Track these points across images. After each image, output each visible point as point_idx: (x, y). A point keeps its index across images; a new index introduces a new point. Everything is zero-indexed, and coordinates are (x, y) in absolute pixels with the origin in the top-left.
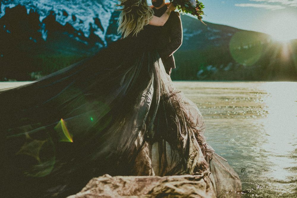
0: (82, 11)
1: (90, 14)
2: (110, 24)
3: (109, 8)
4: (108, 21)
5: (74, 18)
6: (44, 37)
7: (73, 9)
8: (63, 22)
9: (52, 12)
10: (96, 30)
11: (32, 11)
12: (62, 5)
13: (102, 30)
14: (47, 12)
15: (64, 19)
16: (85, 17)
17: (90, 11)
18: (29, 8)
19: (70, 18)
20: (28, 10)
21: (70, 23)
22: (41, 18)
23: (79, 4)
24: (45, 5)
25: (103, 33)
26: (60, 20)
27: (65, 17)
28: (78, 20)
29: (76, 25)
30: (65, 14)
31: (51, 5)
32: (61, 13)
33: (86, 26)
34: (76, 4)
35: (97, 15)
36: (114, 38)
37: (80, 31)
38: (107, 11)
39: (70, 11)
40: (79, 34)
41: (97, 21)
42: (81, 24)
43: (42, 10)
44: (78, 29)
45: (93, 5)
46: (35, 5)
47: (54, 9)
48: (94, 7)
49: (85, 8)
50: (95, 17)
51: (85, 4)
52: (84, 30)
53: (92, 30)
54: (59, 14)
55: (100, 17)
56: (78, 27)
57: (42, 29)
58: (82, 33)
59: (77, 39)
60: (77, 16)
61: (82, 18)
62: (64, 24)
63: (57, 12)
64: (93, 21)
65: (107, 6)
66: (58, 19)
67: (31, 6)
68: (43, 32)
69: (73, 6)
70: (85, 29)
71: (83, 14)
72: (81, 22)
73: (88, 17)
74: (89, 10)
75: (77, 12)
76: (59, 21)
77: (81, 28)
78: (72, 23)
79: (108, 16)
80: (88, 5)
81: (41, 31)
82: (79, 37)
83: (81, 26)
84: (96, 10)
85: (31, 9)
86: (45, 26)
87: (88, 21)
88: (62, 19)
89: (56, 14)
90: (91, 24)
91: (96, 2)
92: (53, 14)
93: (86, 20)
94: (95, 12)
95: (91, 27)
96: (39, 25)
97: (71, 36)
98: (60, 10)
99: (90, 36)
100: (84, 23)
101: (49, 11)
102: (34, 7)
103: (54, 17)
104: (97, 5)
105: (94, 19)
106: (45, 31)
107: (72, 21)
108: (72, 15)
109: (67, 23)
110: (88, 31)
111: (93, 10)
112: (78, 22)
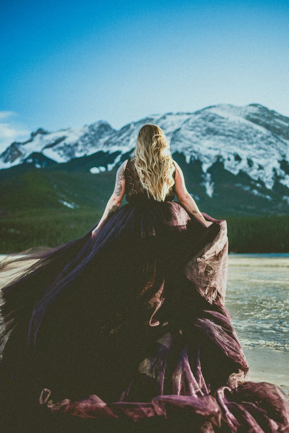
0: (262, 152)
1: (273, 155)
5: (250, 163)
6: (210, 192)
7: (249, 150)
8: (234, 169)
9: (219, 157)
10: (283, 178)
11: (193, 159)
12: (232, 147)
14: (213, 158)
15: (236, 165)
16: (267, 161)
17: (273, 150)
18: (188, 155)
19: (244, 164)
20: (188, 158)
21: (245, 170)
22: (205, 167)
23: (257, 142)
24: (210, 148)
26: (230, 168)
27: (237, 162)
28: (256, 166)
29: (253, 173)
30: (238, 158)
31: (218, 147)
32: (232, 158)
33: (269, 173)
34: (252, 143)
35: (284, 156)
37: (260, 181)
39: (244, 155)
40: (258, 185)
41: (284, 165)
42: (260, 171)
43: (206, 156)
44: (256, 179)
45: (277, 141)
46: (196, 149)
47: (223, 154)
48: (279, 144)
49: (266, 147)
50: (281, 159)
51: (265, 142)
52: (265, 180)
53: (277, 178)
54: (229, 159)
55: (288, 159)
56: (256, 175)
57: (205, 181)
58: (263, 183)
59: (255, 192)
60: (254, 160)
61: (262, 162)
62: (236, 173)
63: (225, 157)
64: (277, 166)
66: (228, 167)
67: (191, 152)
68: (207, 185)
69: (249, 147)
70: (267, 177)
71: (263, 156)
72: (261, 168)
73: (271, 160)
74: (272, 149)
75: (254, 154)
76: (228, 169)
77: (261, 176)
78: (248, 170)
80: (270, 143)
81: (204, 184)
82: (257, 188)
83: (261, 173)
84: (281, 149)
85: (192, 156)
86: (211, 177)
87: (271, 166)
88: (233, 166)
89: (224, 160)
90: (274, 170)
91: (281, 137)
92: (221, 160)
93: (267, 164)
94: (280, 152)
95: (276, 174)
96: (203, 176)
97: (247, 188)
98: (231, 153)
99: (274, 187)
100: (265, 168)
101: (216, 156)
102: (195, 152)
103: (222, 164)
104: (282, 142)
105: (279, 162)
106: (210, 183)
107: (248, 167)
108: (247, 159)
109: (241, 171)
110: (271, 180)
111: (277, 149)
112: (255, 168)
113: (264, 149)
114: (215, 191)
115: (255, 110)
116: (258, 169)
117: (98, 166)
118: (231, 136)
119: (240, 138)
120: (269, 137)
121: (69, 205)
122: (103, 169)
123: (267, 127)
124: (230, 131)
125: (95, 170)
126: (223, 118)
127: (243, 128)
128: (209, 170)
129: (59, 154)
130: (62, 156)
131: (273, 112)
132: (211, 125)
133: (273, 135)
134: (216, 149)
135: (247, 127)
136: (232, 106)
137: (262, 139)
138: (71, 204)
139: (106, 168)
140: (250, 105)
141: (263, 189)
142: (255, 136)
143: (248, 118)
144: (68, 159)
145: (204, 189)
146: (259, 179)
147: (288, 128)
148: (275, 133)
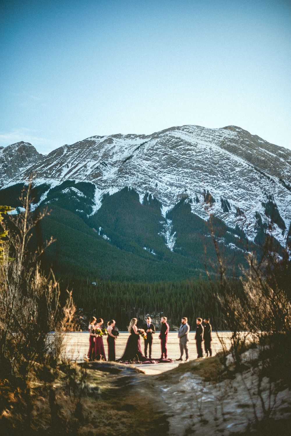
0: (241, 191)
5: (225, 206)
6: (171, 245)
7: (224, 188)
8: (204, 214)
9: (184, 197)
10: (270, 228)
11: (148, 199)
12: (202, 184)
13: (282, 226)
14: (175, 198)
15: (206, 208)
16: (247, 203)
17: (257, 190)
18: (143, 193)
19: (218, 206)
20: (141, 197)
21: (218, 215)
22: (165, 210)
23: (234, 178)
24: (171, 185)
25: (283, 234)
26: (199, 212)
27: (208, 205)
28: (233, 210)
29: (230, 220)
30: (209, 199)
31: (182, 183)
32: (201, 198)
33: (250, 219)
34: (228, 179)
35: (270, 197)
37: (238, 231)
38: (289, 188)
39: (217, 194)
40: (236, 236)
41: (271, 209)
42: (239, 217)
43: (166, 196)
44: (234, 227)
45: (261, 178)
46: (154, 187)
47: (189, 192)
48: (264, 182)
49: (247, 185)
50: (266, 201)
51: (245, 177)
52: (245, 229)
53: (261, 227)
54: (197, 201)
55: (277, 201)
56: (233, 223)
57: (165, 230)
58: (242, 234)
59: (233, 246)
61: (241, 205)
62: (206, 219)
63: (193, 197)
64: (261, 210)
65: (289, 177)
66: (195, 210)
67: (146, 188)
68: (168, 235)
71: (242, 196)
72: (239, 212)
73: (253, 203)
74: (254, 187)
75: (232, 195)
76: (197, 214)
77: (240, 223)
78: (222, 216)
80: (253, 179)
81: (163, 233)
82: (234, 241)
83: (241, 220)
84: (267, 188)
85: (147, 195)
86: (171, 224)
87: (254, 210)
88: (203, 210)
89: (191, 201)
90: (257, 215)
91: (266, 172)
92: (186, 201)
93: (249, 208)
94: (265, 192)
95: (259, 222)
96: (162, 222)
97: (222, 241)
98: (199, 192)
99: (257, 239)
100: (246, 213)
101: (178, 196)
102: (151, 189)
103: (188, 206)
104: (269, 178)
105: (263, 204)
106: (171, 234)
107: (222, 211)
108: (222, 200)
109: (212, 216)
110: (253, 229)
111: (261, 188)
112: (233, 213)
113: (244, 188)
114: (177, 245)
115: (233, 134)
116: (236, 215)
117: (16, 206)
118: (201, 169)
119: (212, 172)
120: (252, 171)
122: (23, 210)
123: (248, 158)
124: (198, 161)
125: (12, 212)
126: (190, 144)
127: (216, 158)
128: (170, 215)
131: (257, 137)
132: (173, 153)
133: (256, 169)
134: (180, 187)
135: (222, 157)
136: (202, 129)
137: (242, 173)
140: (226, 128)
141: (243, 242)
142: (232, 170)
143: (222, 145)
145: (164, 240)
146: (237, 226)
147: (277, 160)
148: (257, 165)
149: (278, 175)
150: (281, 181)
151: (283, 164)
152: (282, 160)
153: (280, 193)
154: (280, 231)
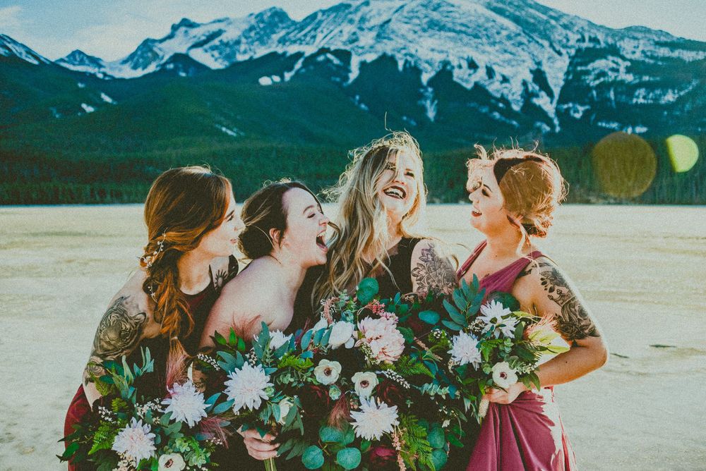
0: (508, 56)
1: (524, 61)
2: (566, 80)
3: (565, 47)
4: (561, 76)
5: (490, 73)
6: (431, 114)
7: (489, 53)
8: (467, 81)
9: (446, 63)
10: (537, 96)
11: (408, 65)
12: (465, 49)
13: (550, 94)
14: (437, 64)
15: (470, 75)
16: (514, 70)
17: (524, 55)
18: (401, 59)
19: (481, 75)
20: (401, 64)
21: (482, 82)
22: (425, 78)
23: (500, 42)
24: (433, 50)
25: (551, 103)
26: (462, 79)
27: (472, 71)
28: (498, 77)
29: (494, 88)
30: (473, 65)
31: (445, 49)
32: (465, 64)
33: (516, 87)
34: (494, 44)
35: (539, 63)
36: (576, 111)
37: (503, 99)
38: (560, 53)
39: (481, 60)
40: (501, 105)
41: (539, 76)
42: (504, 85)
43: (427, 62)
44: (498, 96)
45: (529, 42)
46: (413, 52)
47: (451, 58)
48: (533, 46)
49: (514, 50)
50: (534, 67)
51: (512, 42)
52: (510, 98)
53: (528, 96)
54: (460, 67)
55: (545, 68)
56: (498, 91)
57: (426, 98)
58: (507, 103)
59: (497, 115)
60: (495, 67)
61: (507, 71)
62: (469, 86)
63: (455, 63)
64: (529, 77)
65: (560, 41)
66: (458, 77)
67: (406, 55)
68: (428, 103)
69: (488, 48)
70: (513, 94)
71: (509, 62)
72: (505, 80)
73: (520, 69)
74: (522, 53)
75: (497, 60)
76: (459, 81)
77: (505, 91)
78: (486, 83)
79: (563, 63)
80: (520, 44)
81: (423, 102)
82: (500, 110)
83: (506, 88)
84: (535, 53)
85: (406, 61)
86: (432, 92)
87: (520, 78)
88: (466, 77)
89: (453, 67)
90: (525, 83)
91: (535, 36)
92: (449, 67)
93: (515, 75)
94: (533, 57)
95: (526, 90)
96: (422, 90)
97: (485, 110)
98: (462, 58)
99: (523, 108)
100: (511, 81)
101: (440, 62)
102: (412, 56)
103: (450, 74)
104: (538, 42)
105: (531, 71)
106: (432, 102)
107: (487, 78)
108: (487, 67)
109: (476, 84)
110: (519, 98)
111: (529, 53)
112: (497, 80)
113: (511, 53)
114: (439, 112)
116: (502, 82)
117: (269, 75)
118: (465, 33)
119: (476, 36)
120: (519, 35)
121: (229, 132)
122: (277, 79)
123: (517, 20)
124: (462, 25)
125: (265, 81)
126: (453, 6)
127: (481, 21)
128: (431, 82)
129: (213, 56)
130: (216, 60)
132: (436, 16)
133: (524, 32)
134: (442, 52)
135: (488, 20)
137: (509, 37)
138: (232, 130)
139: (282, 77)
141: (508, 112)
142: (498, 33)
143: (489, 6)
144: (227, 63)
145: (424, 109)
146: (502, 95)
147: (547, 22)
148: (527, 29)
149: (548, 38)
150: (551, 45)
151: (553, 27)
152: (553, 22)
153: (549, 58)
154: (548, 99)
